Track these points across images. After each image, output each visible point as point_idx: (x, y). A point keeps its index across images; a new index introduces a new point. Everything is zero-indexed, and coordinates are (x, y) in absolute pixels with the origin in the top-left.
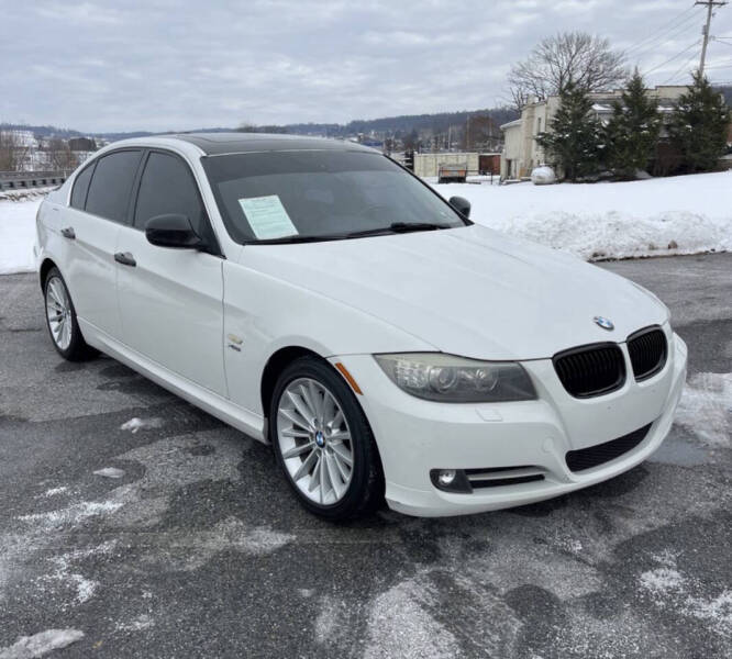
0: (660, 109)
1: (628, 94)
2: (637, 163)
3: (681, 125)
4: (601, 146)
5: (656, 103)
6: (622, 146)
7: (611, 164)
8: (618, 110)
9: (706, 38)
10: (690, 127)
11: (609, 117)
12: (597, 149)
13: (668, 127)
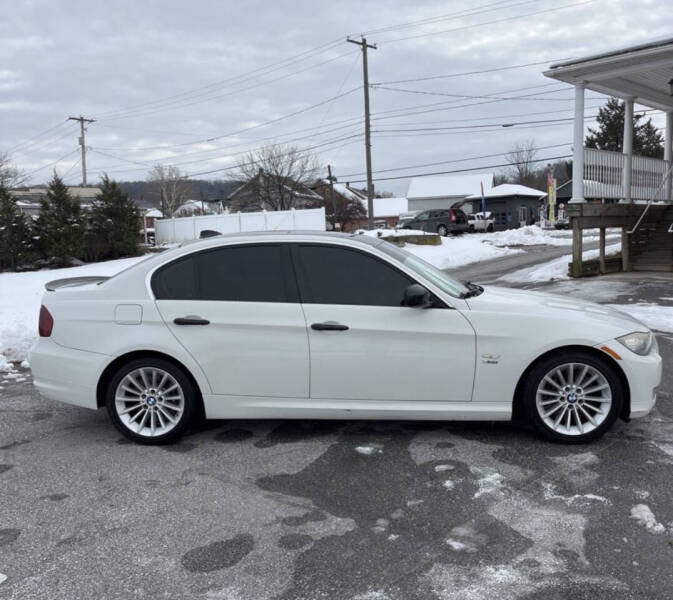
0: (83, 206)
1: (52, 192)
2: (74, 252)
3: (103, 219)
4: (37, 238)
5: (78, 200)
6: (58, 237)
7: (49, 253)
8: (45, 206)
9: (83, 147)
10: (109, 220)
11: (37, 211)
12: (33, 241)
13: (91, 221)
